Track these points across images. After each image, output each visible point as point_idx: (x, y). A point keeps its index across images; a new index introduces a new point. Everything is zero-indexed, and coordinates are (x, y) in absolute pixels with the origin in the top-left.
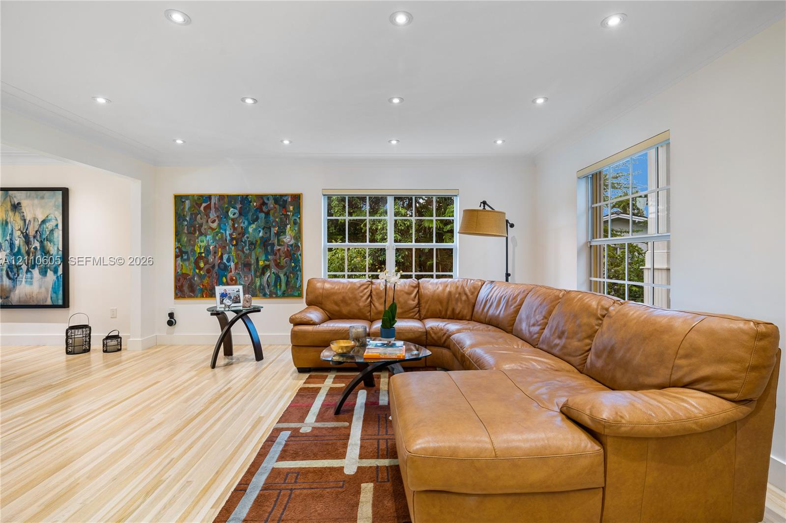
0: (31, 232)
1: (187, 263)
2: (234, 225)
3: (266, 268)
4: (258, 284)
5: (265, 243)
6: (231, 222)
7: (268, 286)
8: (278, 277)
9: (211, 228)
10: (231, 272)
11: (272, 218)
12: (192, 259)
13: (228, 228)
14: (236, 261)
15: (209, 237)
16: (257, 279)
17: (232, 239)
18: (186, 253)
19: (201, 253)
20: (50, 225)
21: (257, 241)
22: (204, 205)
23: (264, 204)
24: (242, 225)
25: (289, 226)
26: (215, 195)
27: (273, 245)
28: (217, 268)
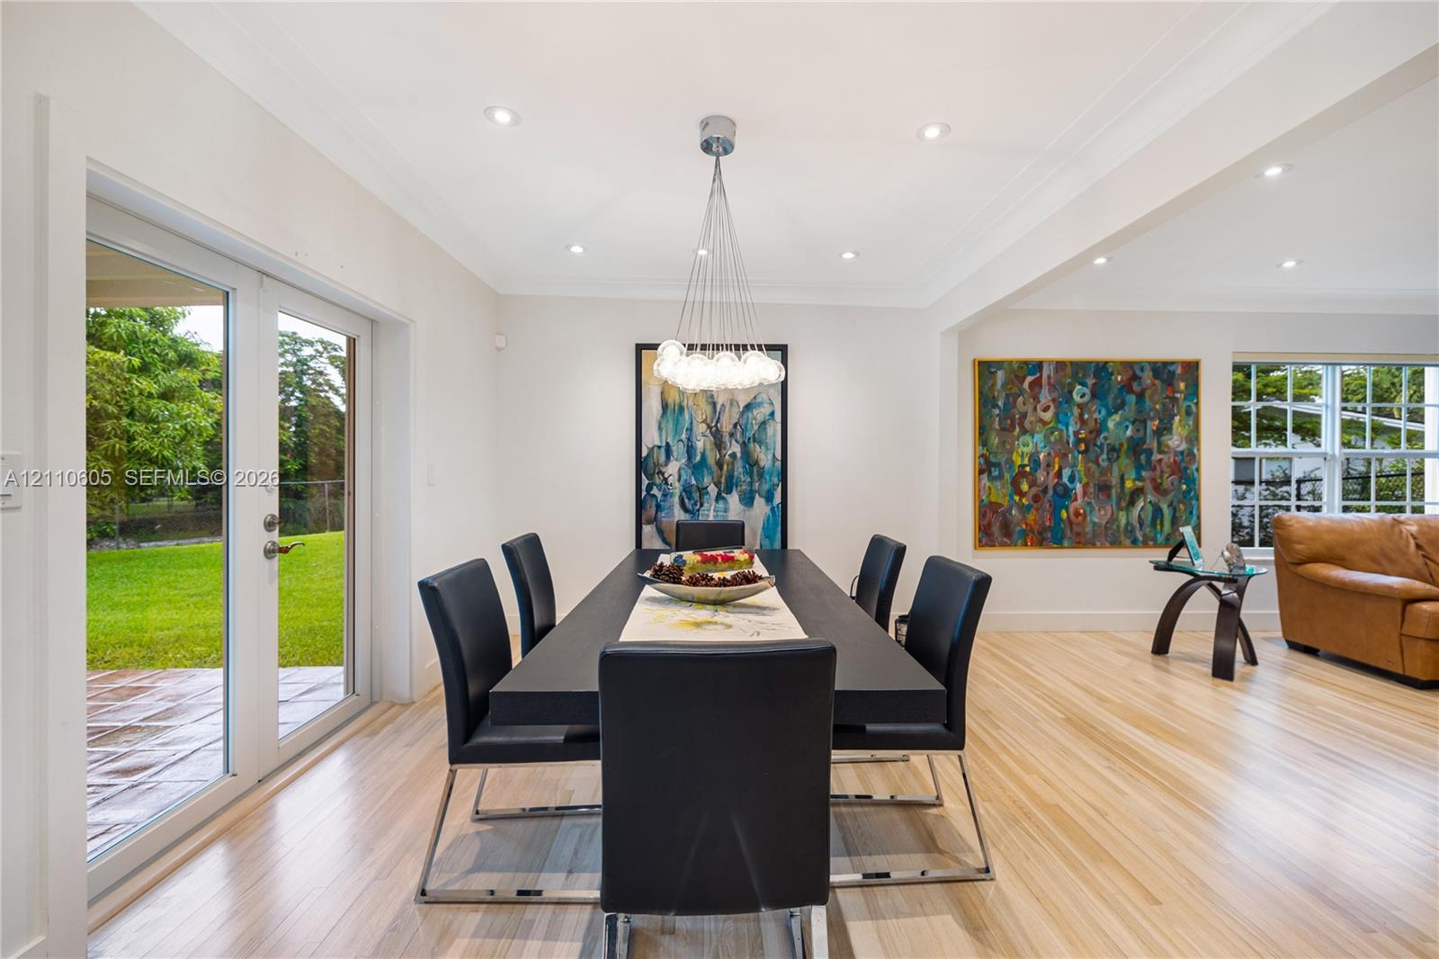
0: (726, 426)
1: (998, 484)
2: (1081, 415)
3: (1138, 492)
4: (1123, 522)
5: (1136, 448)
6: (1076, 411)
7: (1141, 526)
8: (1157, 511)
9: (1041, 421)
10: (1076, 500)
11: (1148, 403)
12: (1007, 476)
13: (1072, 421)
14: (1085, 480)
15: (1039, 437)
16: (1121, 513)
17: (1078, 441)
18: (998, 465)
19: (1023, 466)
20: (760, 414)
21: (1121, 445)
22: (1030, 379)
23: (1135, 377)
24: (1096, 416)
25: (1177, 419)
26: (1050, 362)
27: (1150, 452)
28: (1051, 492)
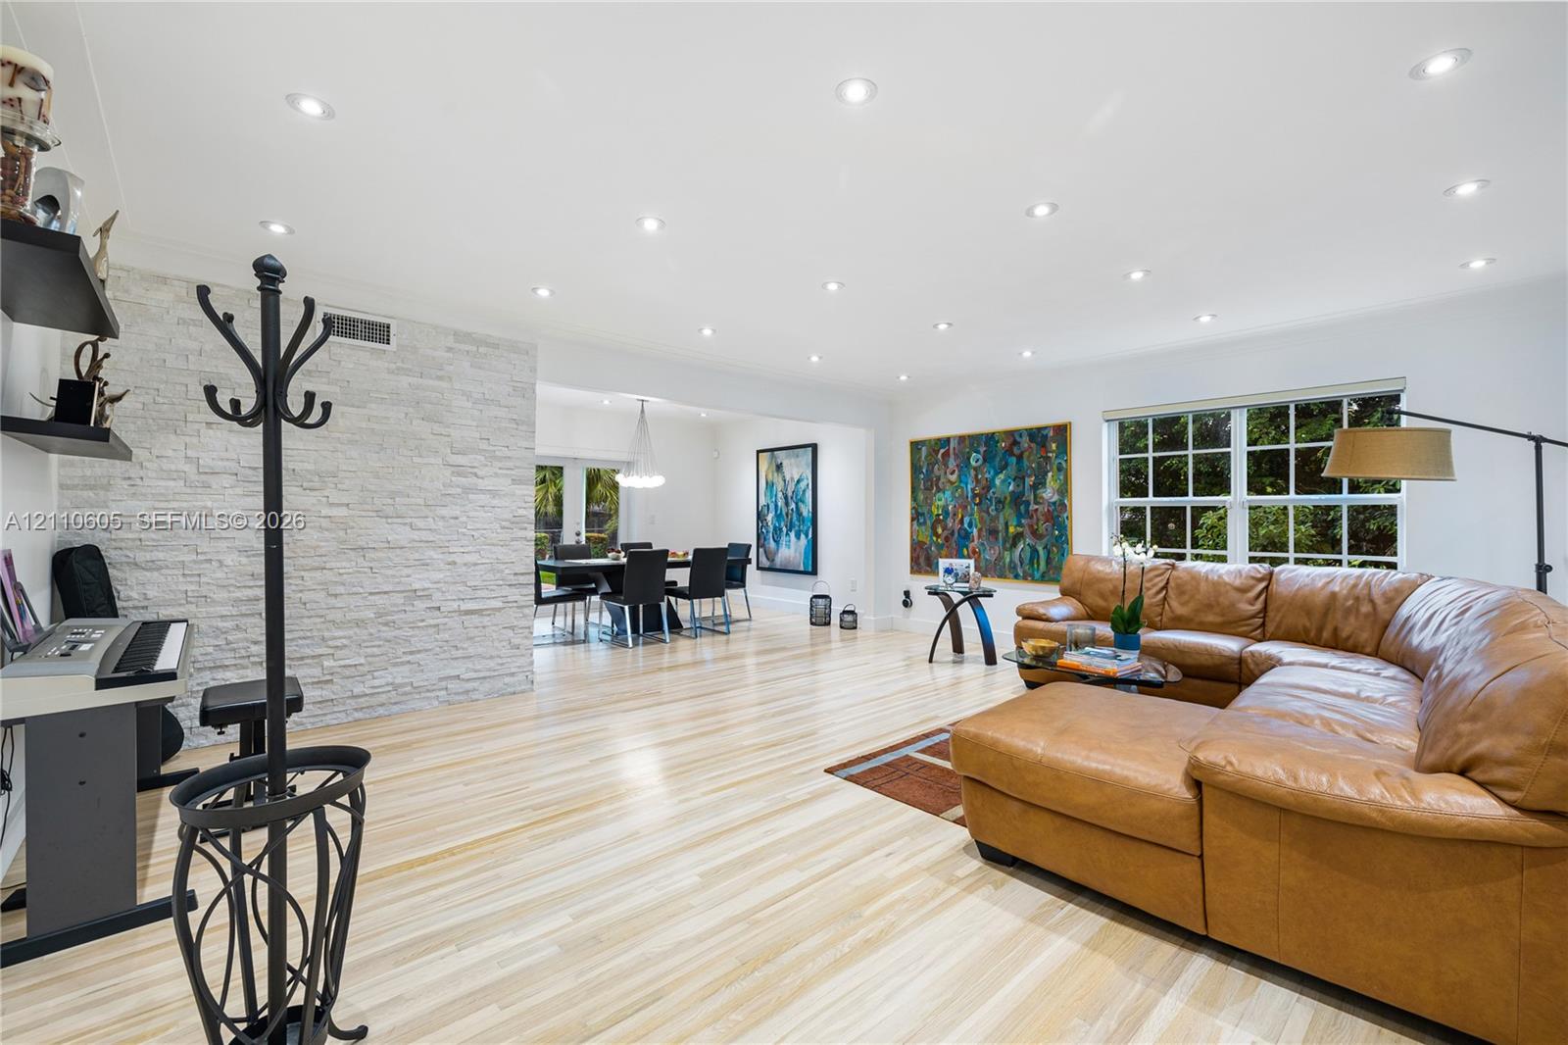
0: (790, 494)
1: (923, 528)
2: (976, 476)
3: (1018, 537)
4: (1008, 560)
5: (1017, 499)
6: (973, 472)
7: (1022, 564)
8: (1034, 551)
9: (949, 481)
10: (973, 541)
11: (1026, 463)
12: (929, 523)
13: (970, 481)
14: (979, 526)
15: (948, 494)
16: (1006, 553)
17: (975, 496)
18: (923, 514)
19: (938, 515)
20: (803, 485)
21: (1006, 498)
22: (942, 451)
23: (1015, 443)
24: (987, 476)
25: (1050, 474)
26: (954, 437)
27: (1028, 503)
28: (956, 535)
